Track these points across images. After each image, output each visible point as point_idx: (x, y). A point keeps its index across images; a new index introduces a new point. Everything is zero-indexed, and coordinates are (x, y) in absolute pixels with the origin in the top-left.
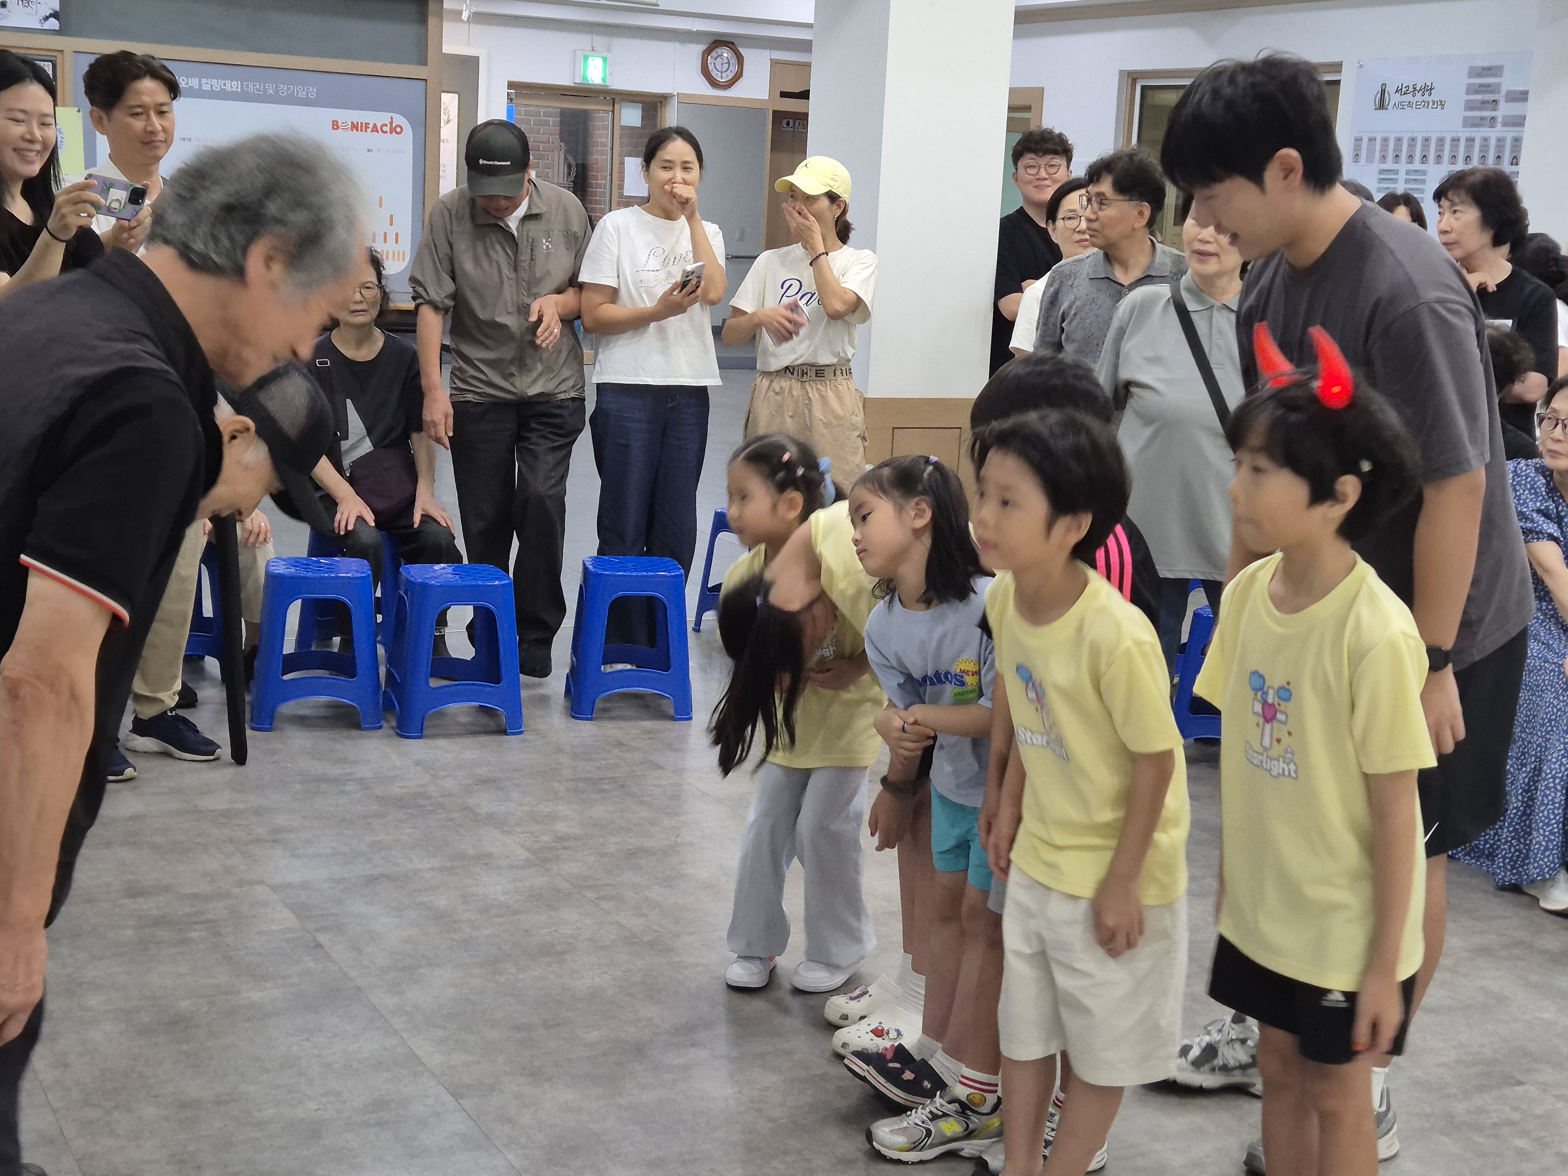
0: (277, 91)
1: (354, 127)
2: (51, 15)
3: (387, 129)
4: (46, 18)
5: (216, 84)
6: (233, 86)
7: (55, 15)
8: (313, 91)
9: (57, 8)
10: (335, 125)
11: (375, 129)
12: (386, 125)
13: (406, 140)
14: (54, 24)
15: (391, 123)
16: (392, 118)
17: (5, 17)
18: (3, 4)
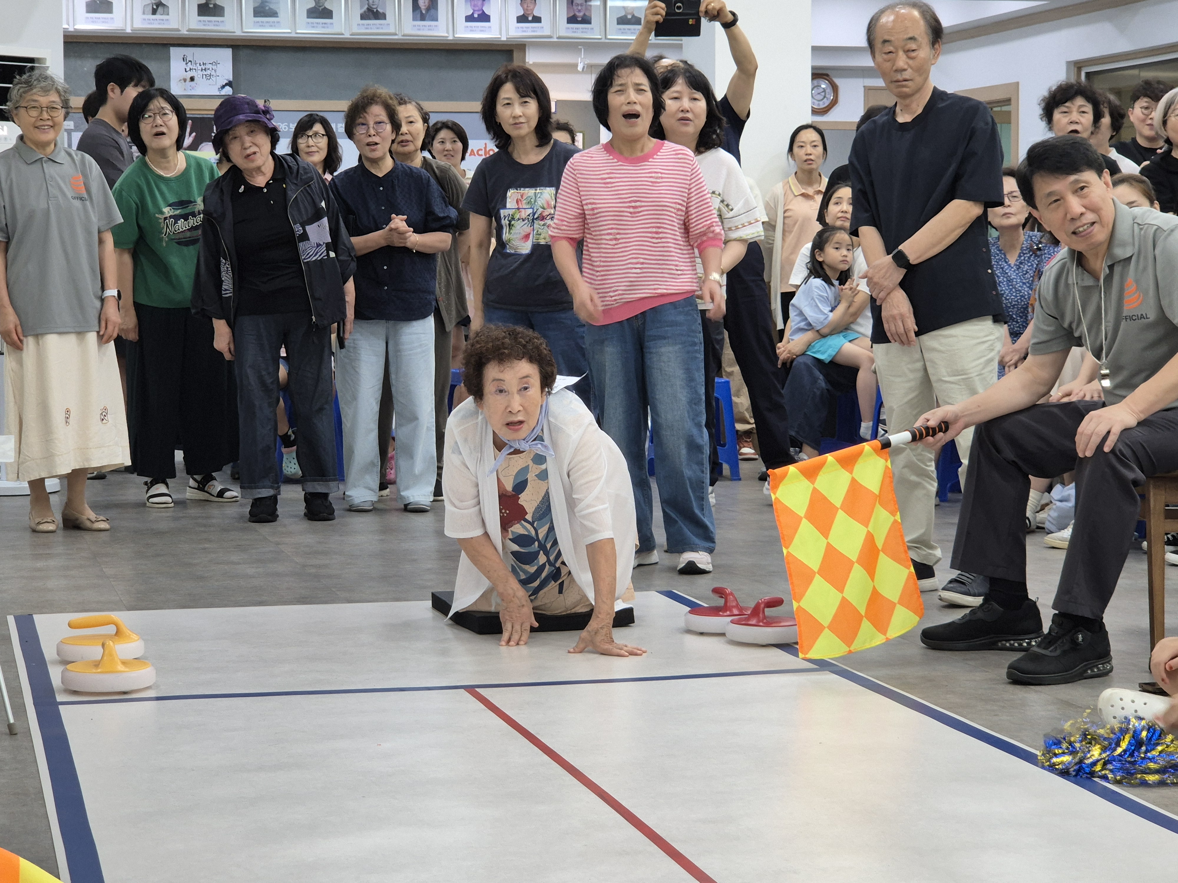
2: (226, 85)
4: (223, 87)
7: (229, 84)
9: (231, 78)
12: (481, 150)
15: (485, 148)
16: (486, 144)
17: (193, 88)
18: (192, 79)
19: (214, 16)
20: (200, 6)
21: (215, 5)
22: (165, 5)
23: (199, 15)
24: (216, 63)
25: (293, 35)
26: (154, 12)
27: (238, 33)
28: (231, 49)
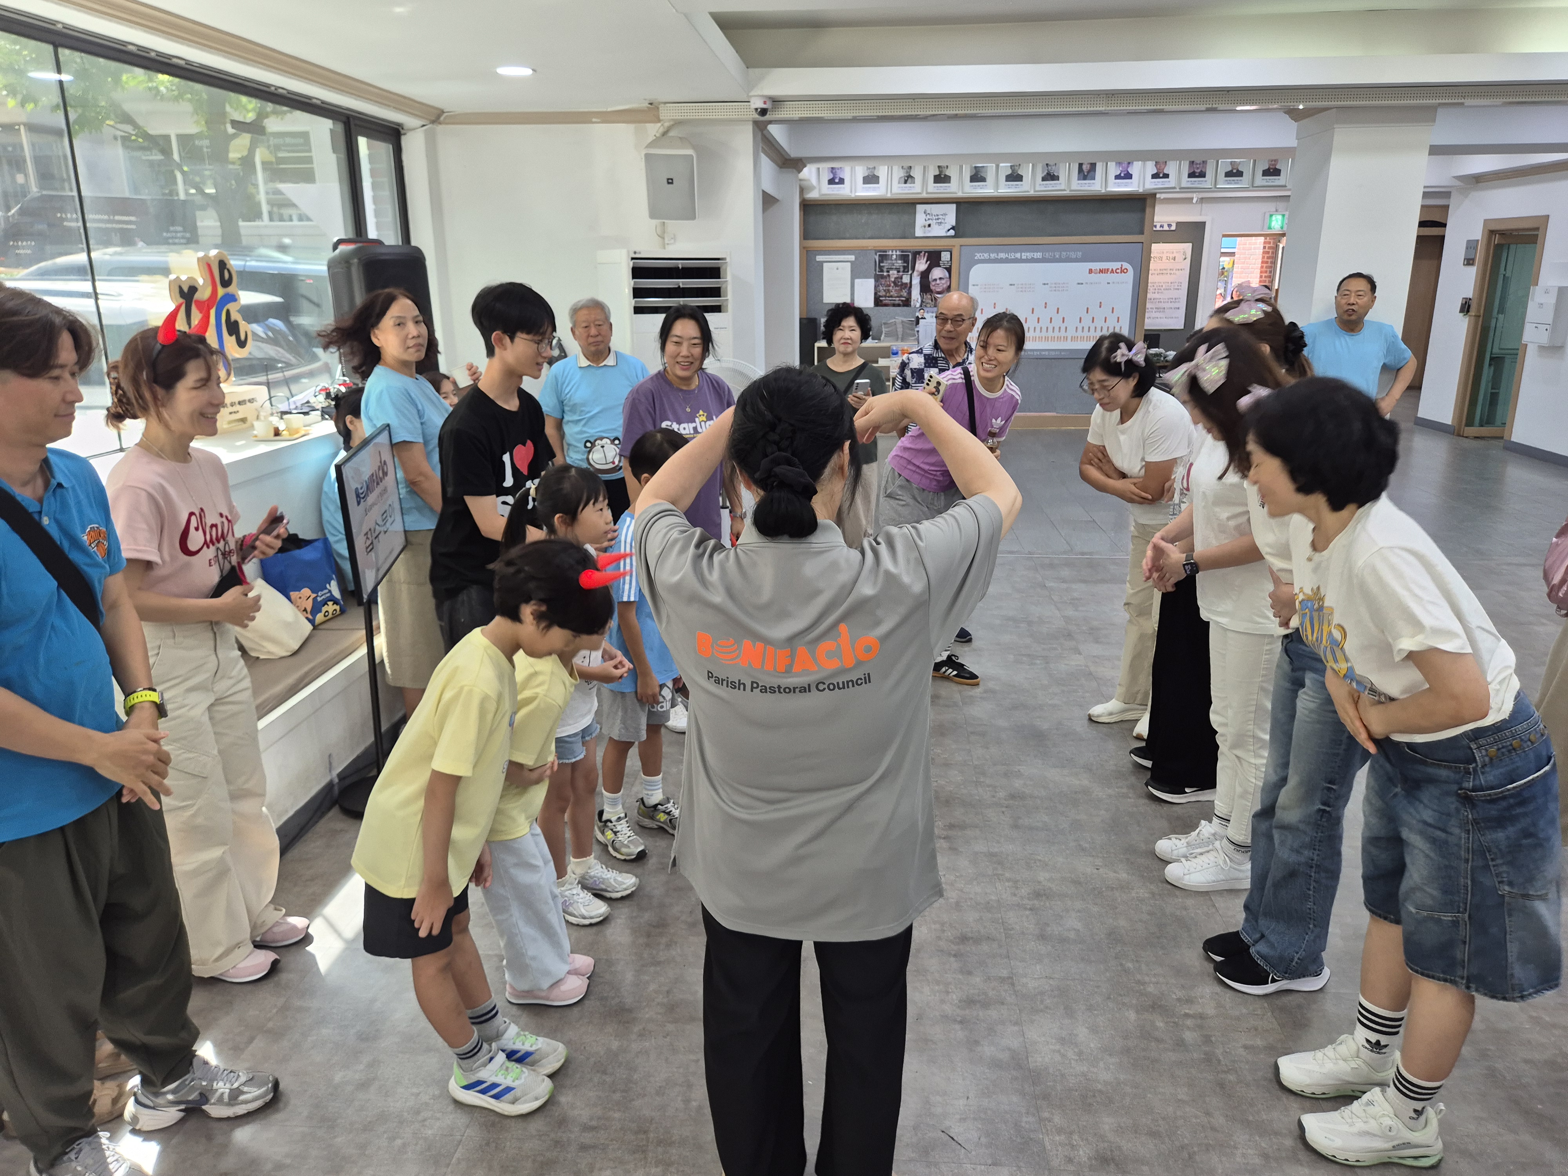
0: (1060, 256)
1: (1101, 271)
2: (951, 229)
3: (1119, 271)
4: (949, 230)
5: (1029, 255)
6: (1038, 255)
7: (953, 228)
8: (1080, 254)
10: (1091, 271)
11: (1112, 271)
12: (1118, 269)
13: (1129, 277)
14: (952, 232)
15: (1121, 268)
16: (1121, 265)
17: (929, 231)
18: (929, 226)
19: (944, 183)
20: (935, 177)
21: (945, 175)
22: (912, 177)
23: (935, 182)
24: (945, 215)
25: (996, 194)
26: (906, 182)
27: (960, 194)
28: (954, 206)
